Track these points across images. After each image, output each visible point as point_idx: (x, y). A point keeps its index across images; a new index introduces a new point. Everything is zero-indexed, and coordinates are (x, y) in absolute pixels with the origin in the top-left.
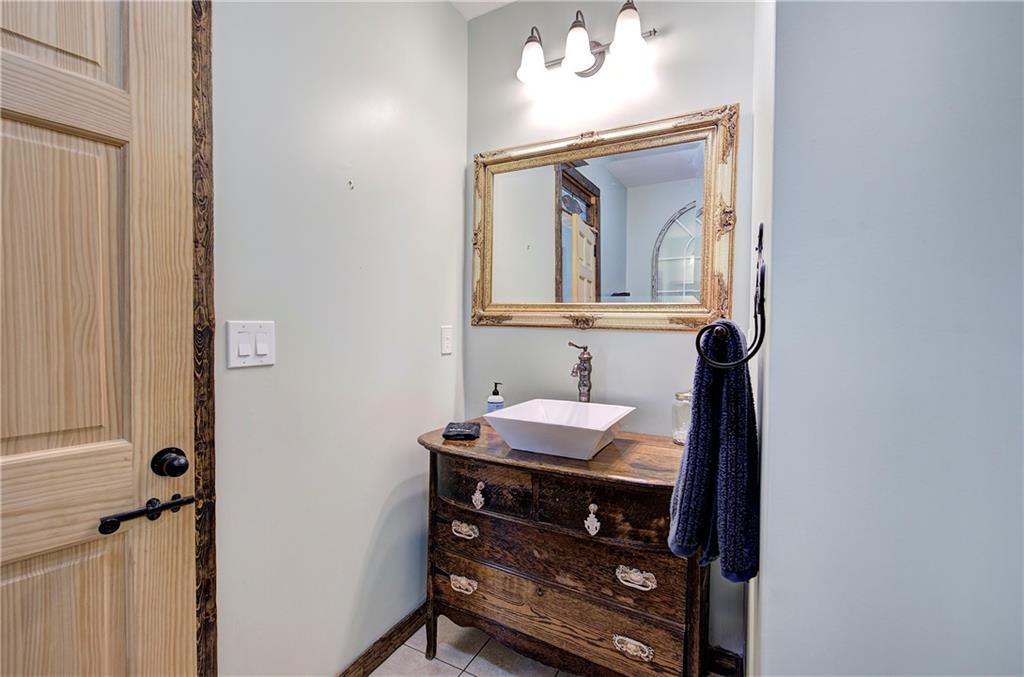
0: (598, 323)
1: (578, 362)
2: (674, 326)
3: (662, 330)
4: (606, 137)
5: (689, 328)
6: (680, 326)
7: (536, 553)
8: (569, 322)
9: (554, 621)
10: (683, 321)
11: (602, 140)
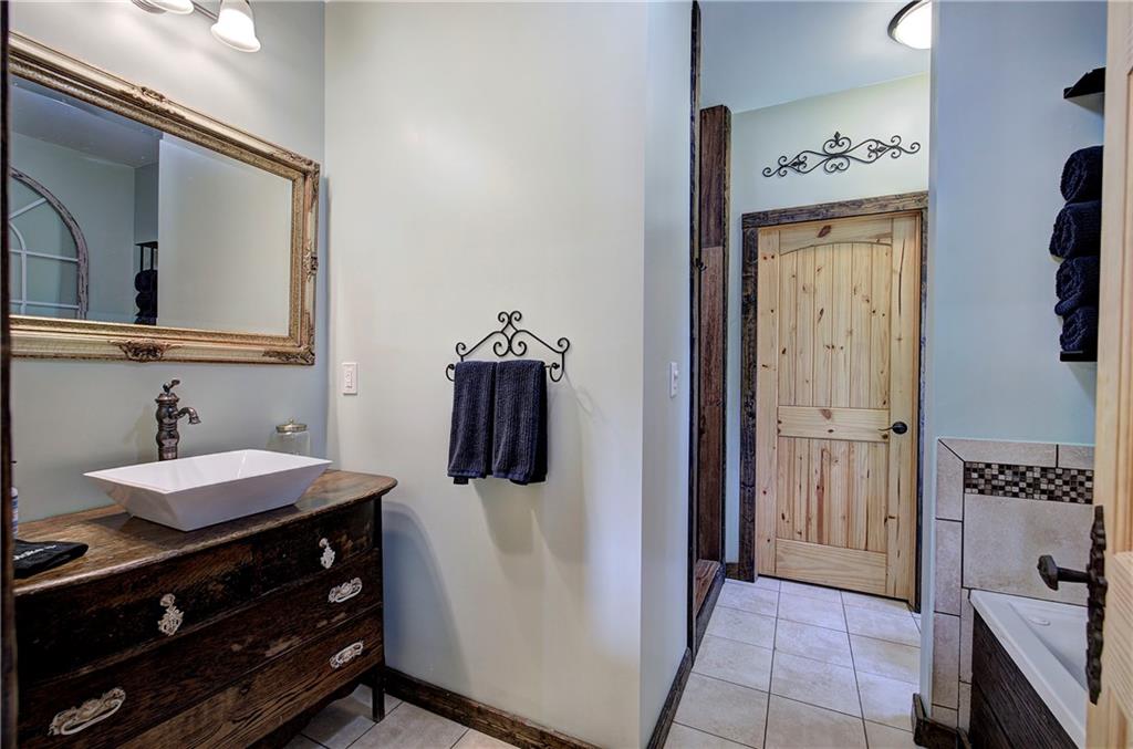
0: (167, 354)
1: (156, 406)
2: (267, 359)
3: (254, 363)
4: (189, 117)
5: (280, 361)
6: (273, 359)
7: (236, 647)
8: (117, 352)
9: (266, 706)
10: (278, 354)
11: (183, 118)
